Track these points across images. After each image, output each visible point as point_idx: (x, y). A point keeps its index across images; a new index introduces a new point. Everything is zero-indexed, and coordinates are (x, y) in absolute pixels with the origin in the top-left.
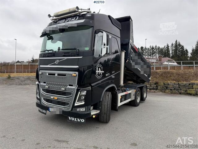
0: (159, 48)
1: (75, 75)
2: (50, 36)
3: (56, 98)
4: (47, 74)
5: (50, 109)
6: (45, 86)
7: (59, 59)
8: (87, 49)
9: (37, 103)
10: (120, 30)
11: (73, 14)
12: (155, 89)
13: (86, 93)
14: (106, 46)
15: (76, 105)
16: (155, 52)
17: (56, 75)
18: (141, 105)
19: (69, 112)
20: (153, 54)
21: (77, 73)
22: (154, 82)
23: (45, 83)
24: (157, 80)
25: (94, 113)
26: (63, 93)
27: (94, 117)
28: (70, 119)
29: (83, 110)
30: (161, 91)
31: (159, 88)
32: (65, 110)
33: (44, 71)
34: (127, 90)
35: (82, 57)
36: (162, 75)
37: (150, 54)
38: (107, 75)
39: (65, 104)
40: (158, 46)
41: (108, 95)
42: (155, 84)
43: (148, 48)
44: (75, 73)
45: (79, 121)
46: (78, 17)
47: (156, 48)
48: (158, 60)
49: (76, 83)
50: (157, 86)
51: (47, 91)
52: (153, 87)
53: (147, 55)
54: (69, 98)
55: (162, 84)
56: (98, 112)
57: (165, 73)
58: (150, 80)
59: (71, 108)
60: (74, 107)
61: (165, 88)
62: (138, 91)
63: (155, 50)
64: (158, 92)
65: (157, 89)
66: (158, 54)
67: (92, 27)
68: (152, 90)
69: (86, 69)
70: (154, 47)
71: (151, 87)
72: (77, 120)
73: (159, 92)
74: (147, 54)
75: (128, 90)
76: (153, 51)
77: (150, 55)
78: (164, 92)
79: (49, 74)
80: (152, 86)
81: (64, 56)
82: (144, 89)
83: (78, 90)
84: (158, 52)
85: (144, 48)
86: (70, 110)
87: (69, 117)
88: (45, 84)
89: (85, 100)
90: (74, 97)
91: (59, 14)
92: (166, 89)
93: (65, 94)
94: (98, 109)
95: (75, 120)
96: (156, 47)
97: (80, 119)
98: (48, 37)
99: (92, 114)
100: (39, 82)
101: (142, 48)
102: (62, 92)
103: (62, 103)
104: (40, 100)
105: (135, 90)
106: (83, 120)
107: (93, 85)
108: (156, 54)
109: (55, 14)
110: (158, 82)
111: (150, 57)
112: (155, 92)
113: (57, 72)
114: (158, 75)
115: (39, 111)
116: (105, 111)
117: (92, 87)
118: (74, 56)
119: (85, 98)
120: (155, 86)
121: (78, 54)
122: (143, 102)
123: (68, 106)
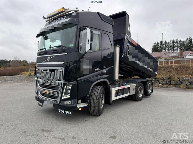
0: (180, 41)
1: (61, 70)
2: (45, 36)
3: (48, 92)
4: (42, 70)
5: (45, 102)
6: (40, 81)
7: (50, 57)
8: (72, 45)
9: (36, 97)
10: (113, 26)
11: (61, 14)
12: (168, 84)
13: (72, 87)
14: (90, 42)
15: (63, 98)
16: (176, 46)
17: (48, 71)
18: (145, 100)
19: (58, 105)
20: (173, 48)
21: (63, 68)
22: (168, 77)
23: (41, 78)
24: (171, 75)
25: (80, 106)
26: (53, 88)
27: (80, 109)
28: (60, 111)
29: (69, 103)
30: (175, 86)
31: (173, 82)
32: (55, 103)
33: (40, 68)
34: (124, 85)
35: (67, 53)
36: (176, 69)
37: (171, 48)
38: (96, 70)
39: (55, 97)
40: (179, 39)
41: (98, 90)
42: (169, 79)
43: (168, 42)
44: (62, 69)
45: (67, 113)
46: (65, 17)
47: (177, 42)
48: (179, 54)
49: (63, 78)
50: (170, 81)
51: (43, 86)
52: (166, 82)
53: (167, 50)
54: (57, 92)
55: (177, 78)
56: (86, 105)
57: (180, 67)
58: (156, 75)
59: (59, 101)
60: (61, 100)
61: (180, 82)
62: (140, 85)
63: (176, 44)
64: (171, 87)
65: (170, 84)
66: (179, 48)
67: (77, 24)
68: (165, 85)
69: (72, 64)
70: (175, 40)
71: (164, 82)
72: (65, 112)
73: (173, 87)
74: (167, 48)
75: (126, 85)
76: (174, 45)
77: (171, 50)
78: (179, 87)
79: (43, 71)
80: (165, 80)
81: (54, 53)
82: (149, 84)
83: (64, 84)
84: (179, 46)
85: (164, 42)
86: (59, 103)
87: (59, 110)
88: (41, 80)
89: (71, 93)
90: (61, 91)
91: (52, 15)
92: (180, 84)
93: (55, 88)
94: (86, 102)
95: (64, 113)
96: (177, 40)
97: (68, 112)
98: (43, 37)
99: (78, 107)
100: (37, 78)
101: (161, 42)
102: (53, 86)
103: (53, 97)
104: (37, 93)
105: (135, 85)
106: (70, 113)
107: (78, 79)
108: (178, 48)
109: (48, 16)
110: (171, 77)
111: (170, 51)
112: (167, 87)
113: (48, 69)
114: (172, 70)
115: (39, 104)
116: (94, 104)
117: (77, 81)
118: (61, 53)
119: (70, 92)
120: (169, 80)
121: (63, 50)
122: (147, 97)
123: (57, 99)
